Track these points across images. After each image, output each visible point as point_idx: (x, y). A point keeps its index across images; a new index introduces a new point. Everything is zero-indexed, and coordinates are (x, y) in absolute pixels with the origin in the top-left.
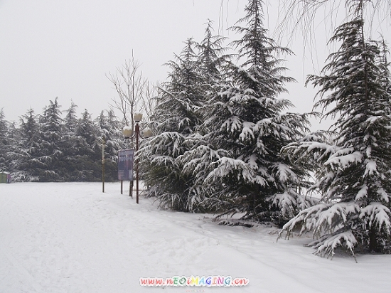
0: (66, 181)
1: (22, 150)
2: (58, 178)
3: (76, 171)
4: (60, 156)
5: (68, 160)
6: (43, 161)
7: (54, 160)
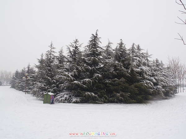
0: (105, 102)
1: (67, 73)
2: (98, 100)
3: (115, 93)
4: (100, 79)
5: (106, 83)
6: (84, 83)
7: (94, 83)
